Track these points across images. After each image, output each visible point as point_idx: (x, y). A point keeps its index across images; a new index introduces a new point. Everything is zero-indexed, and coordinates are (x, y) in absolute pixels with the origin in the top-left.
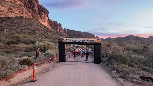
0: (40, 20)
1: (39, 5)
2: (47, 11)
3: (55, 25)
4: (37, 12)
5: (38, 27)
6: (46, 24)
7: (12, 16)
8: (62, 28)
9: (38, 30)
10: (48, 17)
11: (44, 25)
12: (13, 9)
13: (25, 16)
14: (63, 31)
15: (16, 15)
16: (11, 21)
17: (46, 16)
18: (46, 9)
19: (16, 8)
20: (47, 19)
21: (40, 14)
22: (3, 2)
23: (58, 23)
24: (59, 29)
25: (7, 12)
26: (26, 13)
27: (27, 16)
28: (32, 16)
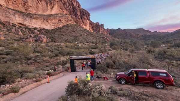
0: (82, 25)
1: (81, 9)
2: (88, 13)
3: (97, 27)
4: (79, 17)
5: (80, 32)
6: (88, 28)
7: (61, 26)
8: (104, 29)
9: (80, 35)
10: (89, 20)
11: (86, 29)
12: (61, 19)
13: (70, 24)
14: (106, 33)
15: (63, 24)
16: (60, 31)
17: (87, 19)
18: (87, 11)
19: (64, 18)
20: (88, 22)
21: (82, 18)
22: (56, 16)
23: (100, 24)
24: (101, 30)
25: (58, 23)
26: (70, 20)
27: (71, 23)
28: (75, 22)
